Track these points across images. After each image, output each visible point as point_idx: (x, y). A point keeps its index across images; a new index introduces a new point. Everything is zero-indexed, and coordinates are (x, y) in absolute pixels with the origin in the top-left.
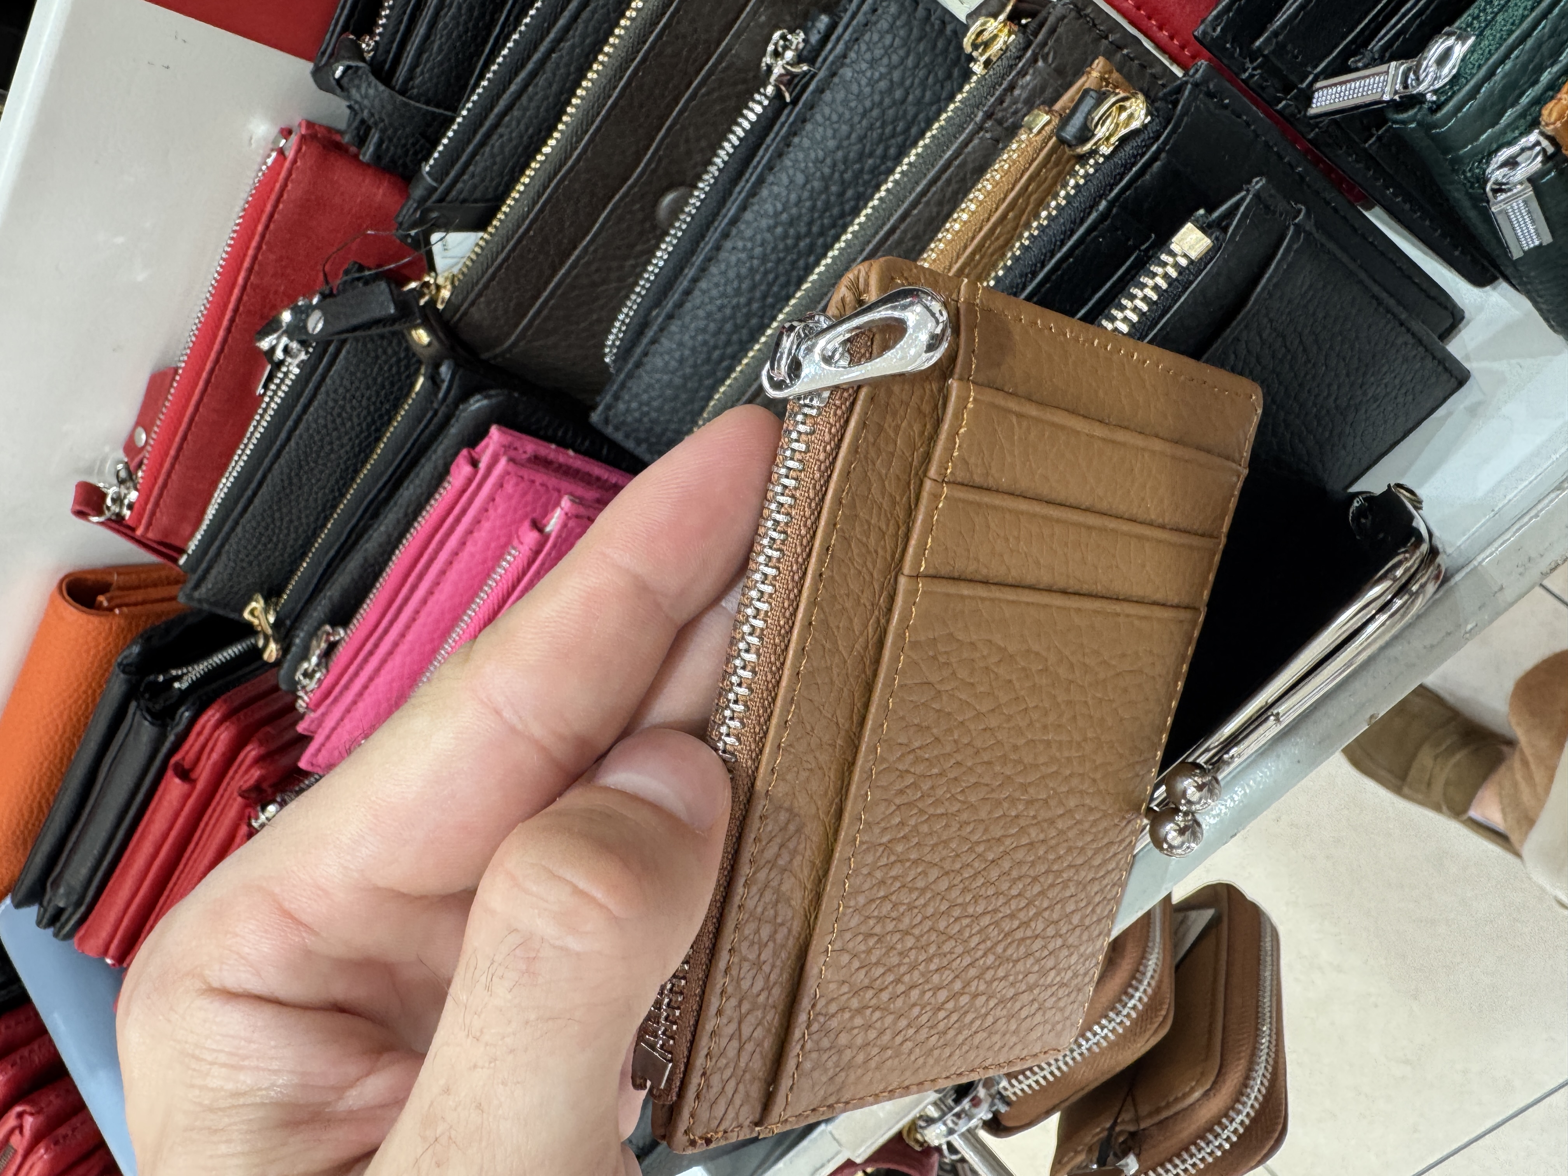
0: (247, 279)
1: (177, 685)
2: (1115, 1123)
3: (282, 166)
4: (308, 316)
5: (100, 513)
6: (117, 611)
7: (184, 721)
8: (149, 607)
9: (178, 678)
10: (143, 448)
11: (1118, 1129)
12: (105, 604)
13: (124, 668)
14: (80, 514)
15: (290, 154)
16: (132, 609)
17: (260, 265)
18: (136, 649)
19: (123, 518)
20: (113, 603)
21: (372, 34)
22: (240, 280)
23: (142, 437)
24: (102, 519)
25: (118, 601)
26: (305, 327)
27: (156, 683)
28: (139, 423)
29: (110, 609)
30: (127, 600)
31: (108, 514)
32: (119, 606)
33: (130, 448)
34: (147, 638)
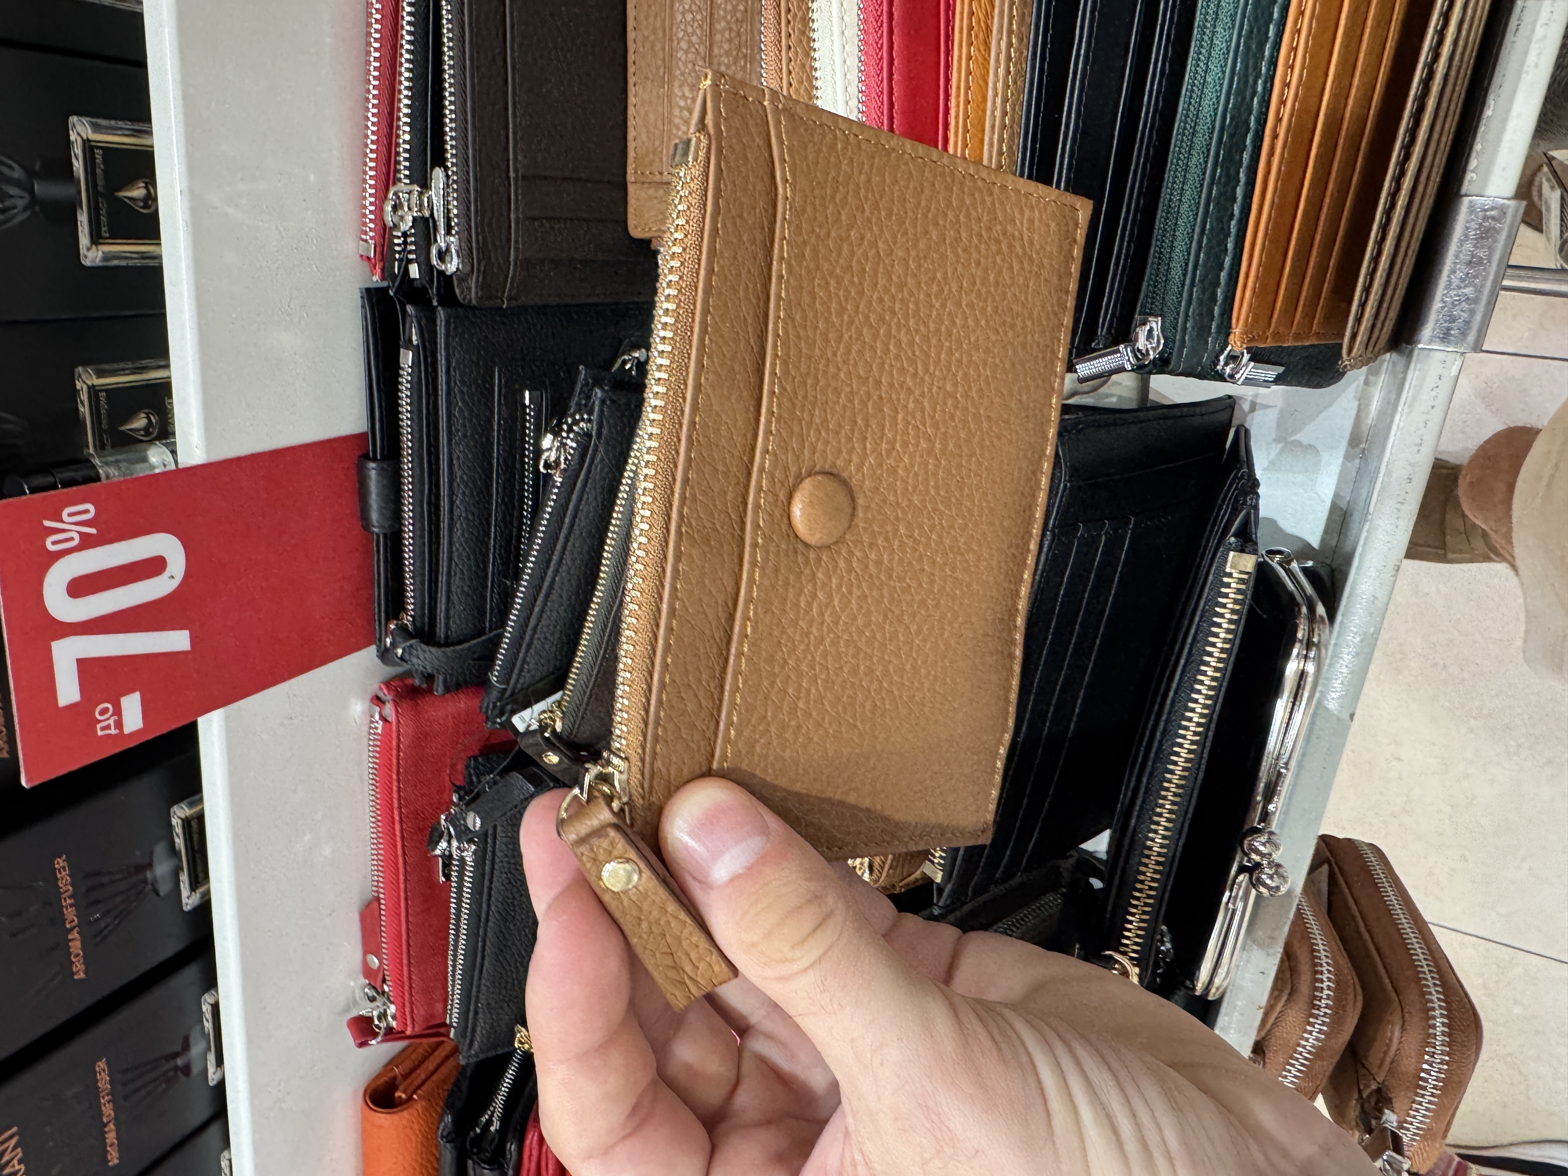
0: (401, 813)
1: (492, 1129)
2: (1360, 1092)
3: (391, 729)
4: (464, 820)
5: (375, 1035)
6: (415, 1096)
7: (514, 1154)
8: (434, 1078)
9: (490, 1122)
10: (379, 968)
11: (1365, 1096)
12: (404, 1096)
13: (448, 1138)
14: (362, 1044)
15: (392, 718)
16: (425, 1087)
17: (405, 799)
18: (448, 1119)
19: (392, 1028)
20: (409, 1092)
21: (406, 610)
22: (397, 817)
23: (374, 962)
24: (379, 1039)
25: (412, 1088)
26: (467, 828)
27: (476, 1135)
28: (366, 951)
29: (410, 1098)
30: (416, 1084)
31: (382, 1032)
32: (414, 1092)
33: (368, 972)
34: (450, 1105)
